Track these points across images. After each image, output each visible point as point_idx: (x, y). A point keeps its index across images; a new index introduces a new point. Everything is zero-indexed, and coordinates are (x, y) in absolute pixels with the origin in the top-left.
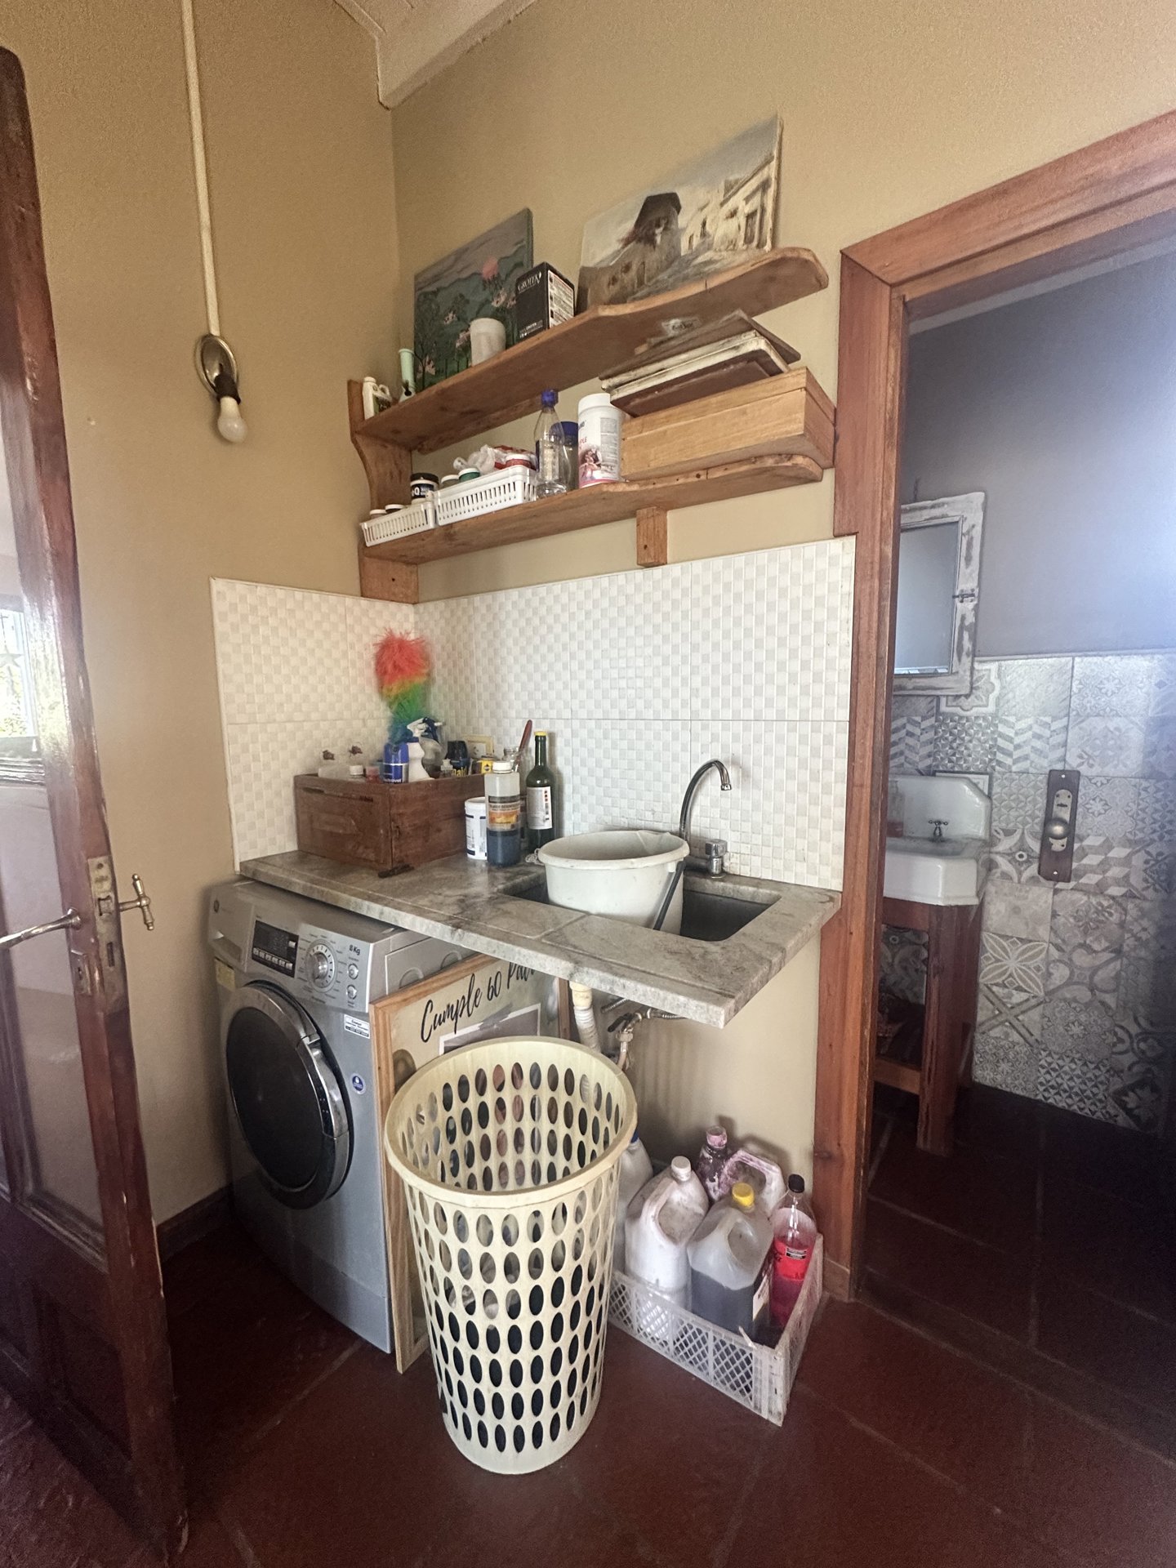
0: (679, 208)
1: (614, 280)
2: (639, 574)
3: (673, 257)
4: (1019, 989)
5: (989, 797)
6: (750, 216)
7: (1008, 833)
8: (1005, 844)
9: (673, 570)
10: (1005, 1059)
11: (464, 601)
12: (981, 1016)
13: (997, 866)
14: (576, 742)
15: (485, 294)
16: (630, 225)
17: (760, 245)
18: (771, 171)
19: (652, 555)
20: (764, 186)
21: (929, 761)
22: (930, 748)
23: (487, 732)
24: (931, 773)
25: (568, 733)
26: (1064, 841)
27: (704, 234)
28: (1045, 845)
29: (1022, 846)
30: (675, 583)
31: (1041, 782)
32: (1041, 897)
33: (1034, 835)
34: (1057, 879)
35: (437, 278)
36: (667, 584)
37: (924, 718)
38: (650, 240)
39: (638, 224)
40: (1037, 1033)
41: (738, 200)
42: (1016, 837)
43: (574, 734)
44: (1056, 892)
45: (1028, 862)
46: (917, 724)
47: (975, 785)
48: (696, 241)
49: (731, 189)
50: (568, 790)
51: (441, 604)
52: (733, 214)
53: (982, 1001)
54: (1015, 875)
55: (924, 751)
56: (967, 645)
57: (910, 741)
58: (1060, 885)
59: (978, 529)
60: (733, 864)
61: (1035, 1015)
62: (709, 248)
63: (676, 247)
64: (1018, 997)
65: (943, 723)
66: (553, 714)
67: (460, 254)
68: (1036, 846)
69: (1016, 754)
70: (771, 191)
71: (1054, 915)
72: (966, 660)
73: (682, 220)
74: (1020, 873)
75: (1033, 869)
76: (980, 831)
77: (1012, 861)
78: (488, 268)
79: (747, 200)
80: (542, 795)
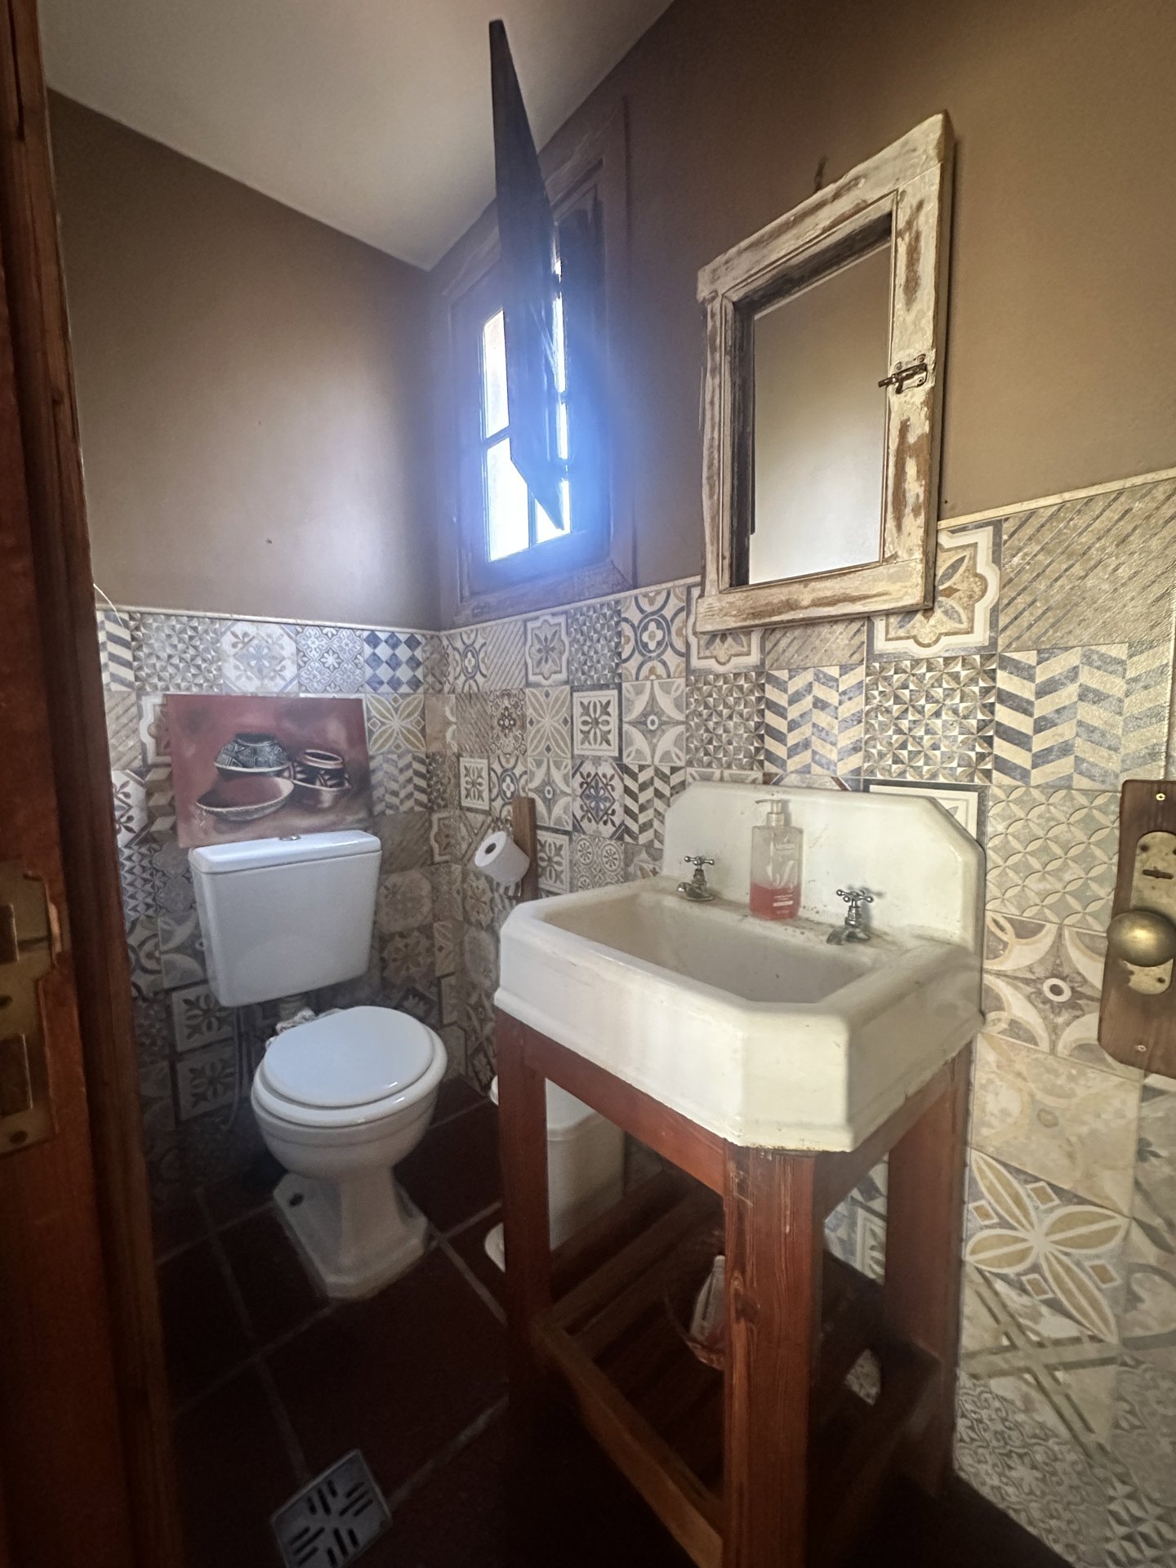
5: (980, 843)
7: (1025, 931)
8: (1020, 956)
12: (970, 1337)
21: (856, 761)
22: (857, 732)
24: (861, 785)
28: (1115, 973)
31: (1102, 809)
33: (1086, 942)
34: (1150, 1066)
37: (845, 669)
42: (1045, 939)
45: (1075, 1007)
46: (831, 681)
47: (948, 815)
54: (1042, 1033)
58: (1158, 1081)
59: (932, 208)
61: (1097, 1385)
64: (1055, 1326)
65: (881, 676)
68: (1093, 971)
69: (1041, 743)
74: (1055, 1031)
77: (1036, 998)
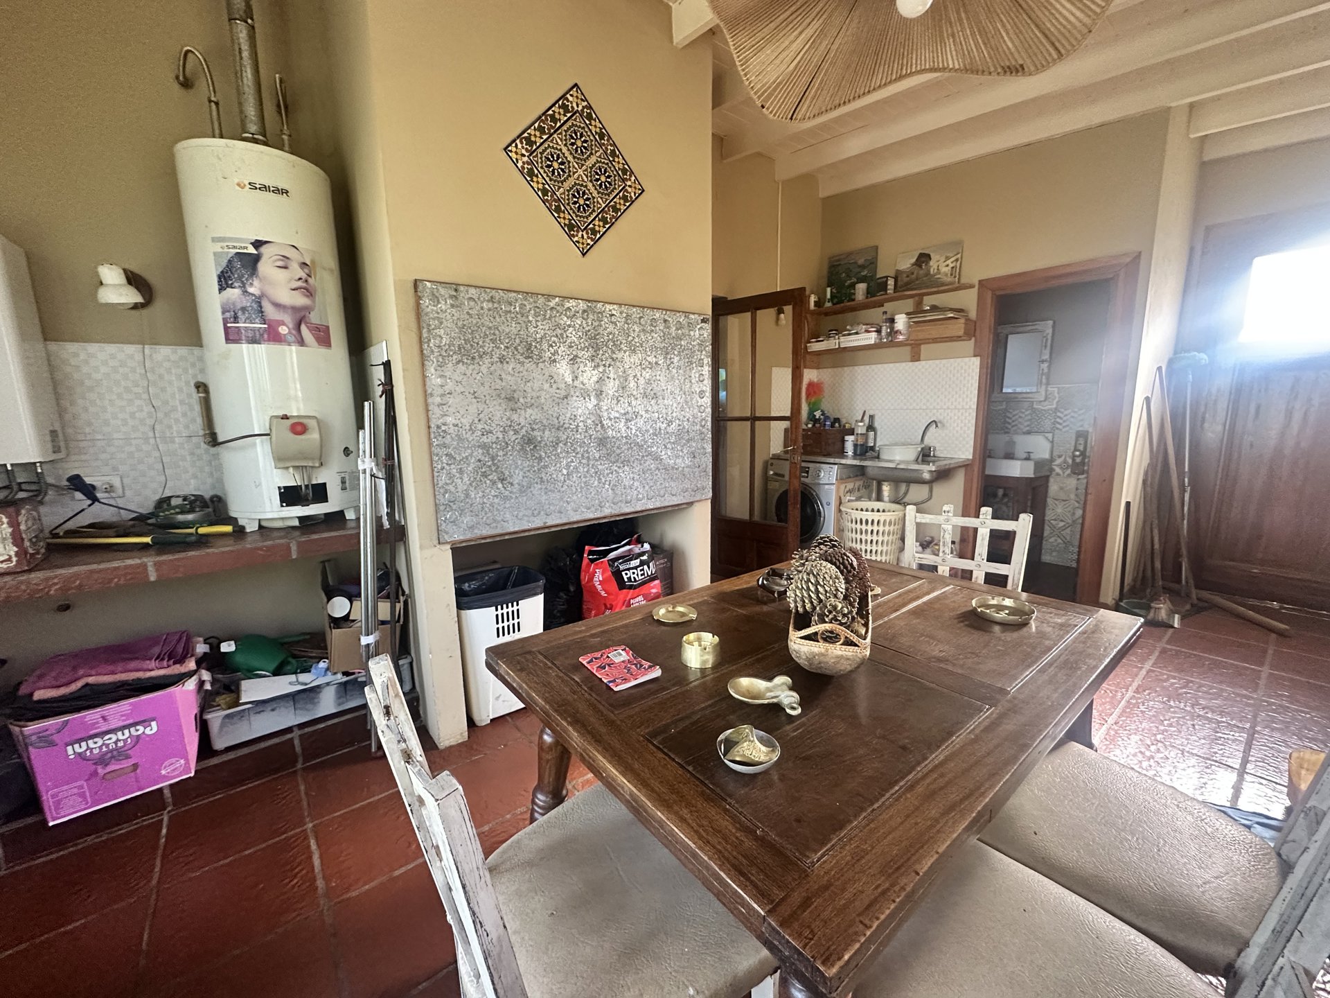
0: (930, 259)
1: (908, 276)
2: (911, 363)
3: (928, 274)
4: (1062, 521)
5: (1052, 442)
6: (953, 268)
7: (1060, 457)
8: (1059, 461)
9: (923, 363)
10: (1055, 551)
11: (840, 369)
12: (1046, 534)
13: (1054, 470)
14: (883, 417)
15: (859, 270)
16: (913, 260)
17: (955, 277)
18: (959, 256)
19: (916, 358)
20: (957, 260)
21: (1028, 428)
22: (1028, 423)
23: (846, 415)
24: (1029, 433)
25: (880, 414)
26: (1081, 458)
27: (938, 269)
28: (1074, 460)
29: (1065, 462)
30: (923, 367)
31: (1073, 435)
32: (1072, 483)
33: (1070, 457)
34: (1079, 474)
35: (839, 260)
36: (920, 367)
37: (1027, 410)
38: (920, 266)
39: (917, 260)
40: (1068, 538)
41: (949, 262)
42: (1063, 457)
43: (883, 414)
44: (1078, 479)
45: (1067, 468)
46: (1023, 413)
47: (1047, 438)
48: (936, 271)
49: (947, 258)
50: (878, 433)
51: (830, 370)
52: (947, 266)
53: (1046, 527)
54: (1061, 473)
55: (1026, 424)
56: (1044, 381)
57: (1020, 420)
58: (1080, 477)
59: (1050, 335)
60: (938, 454)
61: (1068, 531)
62: (939, 274)
63: (929, 271)
64: (1062, 524)
65: (1034, 412)
66: (874, 408)
67: (850, 254)
68: (1070, 461)
69: (1064, 424)
70: (959, 262)
71: (1077, 489)
72: (1044, 387)
73: (931, 263)
74: (1064, 473)
75: (1069, 471)
76: (1047, 456)
77: (1061, 468)
78: (861, 262)
79: (952, 262)
80: (871, 434)
